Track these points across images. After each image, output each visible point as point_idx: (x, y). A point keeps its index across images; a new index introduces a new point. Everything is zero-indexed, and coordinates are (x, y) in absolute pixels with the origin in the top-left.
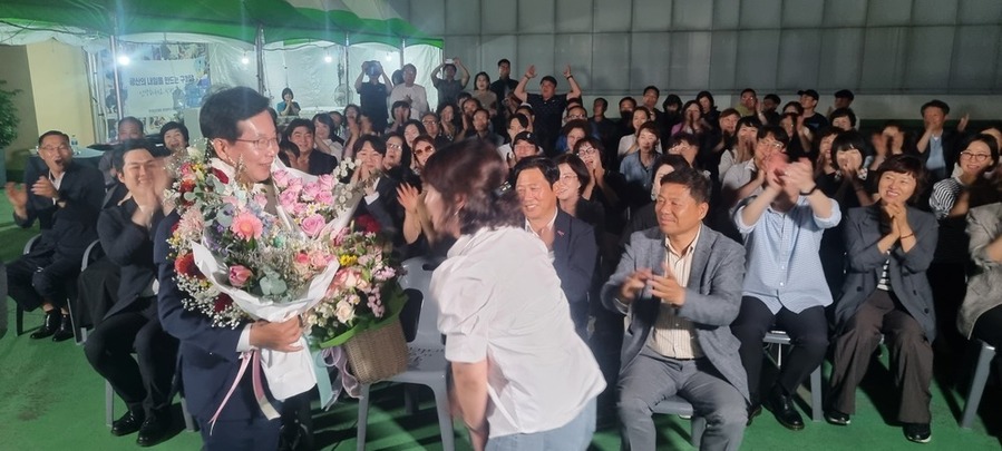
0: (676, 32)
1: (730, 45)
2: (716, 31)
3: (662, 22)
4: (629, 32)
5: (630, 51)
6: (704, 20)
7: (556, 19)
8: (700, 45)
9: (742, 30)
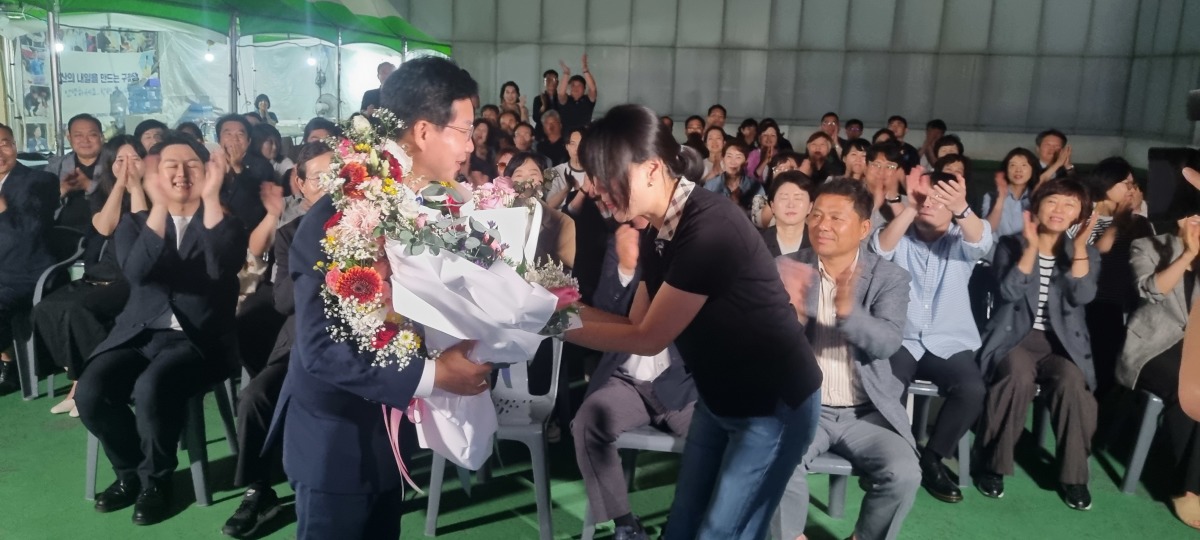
0: (726, 50)
1: (788, 67)
2: (772, 50)
3: (712, 37)
4: (673, 47)
5: (674, 69)
6: (758, 36)
7: (587, 27)
8: (754, 66)
9: (802, 50)
